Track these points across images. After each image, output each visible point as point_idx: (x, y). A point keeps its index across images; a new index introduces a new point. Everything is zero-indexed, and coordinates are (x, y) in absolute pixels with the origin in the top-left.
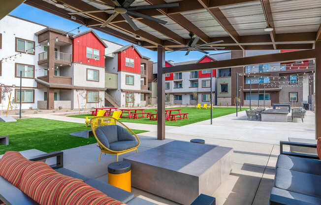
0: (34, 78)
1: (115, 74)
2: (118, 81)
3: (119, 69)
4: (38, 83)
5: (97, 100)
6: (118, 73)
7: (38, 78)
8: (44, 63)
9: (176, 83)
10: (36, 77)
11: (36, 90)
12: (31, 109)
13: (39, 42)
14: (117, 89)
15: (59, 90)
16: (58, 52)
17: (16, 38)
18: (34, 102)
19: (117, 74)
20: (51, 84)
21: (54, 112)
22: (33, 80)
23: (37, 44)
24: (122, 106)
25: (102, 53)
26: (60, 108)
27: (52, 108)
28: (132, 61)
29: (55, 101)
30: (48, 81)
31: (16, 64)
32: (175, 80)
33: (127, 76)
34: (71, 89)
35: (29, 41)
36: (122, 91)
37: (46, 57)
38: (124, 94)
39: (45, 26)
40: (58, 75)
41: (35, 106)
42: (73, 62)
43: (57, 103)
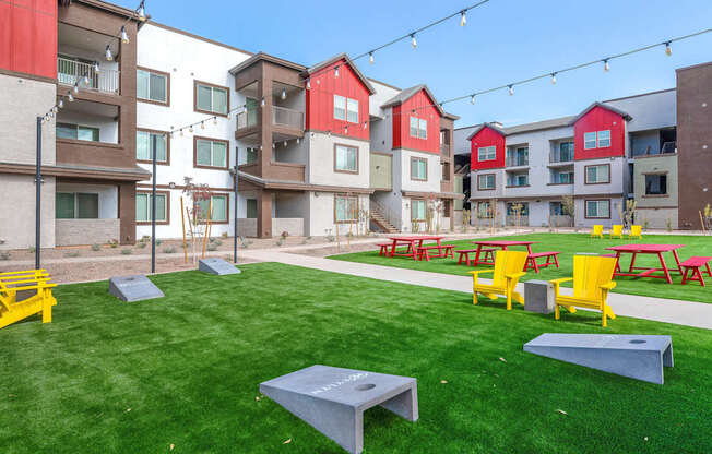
0: (227, 169)
3: (397, 144)
5: (355, 214)
6: (395, 152)
9: (512, 174)
10: (231, 167)
13: (237, 90)
14: (391, 191)
17: (196, 82)
19: (392, 156)
20: (268, 180)
22: (226, 173)
23: (233, 93)
25: (364, 107)
28: (423, 125)
31: (196, 138)
32: (508, 168)
33: (414, 160)
35: (218, 88)
36: (404, 194)
37: (253, 122)
38: (408, 201)
39: (249, 54)
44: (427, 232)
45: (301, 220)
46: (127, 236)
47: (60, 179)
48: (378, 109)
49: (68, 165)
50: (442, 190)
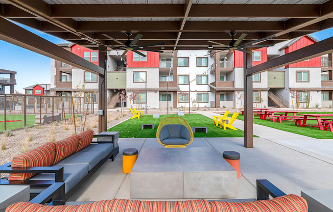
1: (283, 72)
2: (285, 79)
4: (211, 88)
7: (211, 84)
8: (213, 72)
10: (209, 84)
11: (209, 93)
12: (206, 107)
15: (226, 92)
16: (225, 61)
18: (208, 102)
21: (218, 110)
23: (210, 59)
24: (290, 106)
26: (224, 107)
27: (219, 107)
29: (221, 102)
30: (215, 86)
34: (233, 91)
40: (225, 80)
41: (208, 105)
42: (234, 68)
43: (222, 103)
44: (307, 108)
45: (232, 102)
46: (175, 106)
47: (160, 91)
48: (277, 51)
49: (162, 88)
50: (322, 86)
